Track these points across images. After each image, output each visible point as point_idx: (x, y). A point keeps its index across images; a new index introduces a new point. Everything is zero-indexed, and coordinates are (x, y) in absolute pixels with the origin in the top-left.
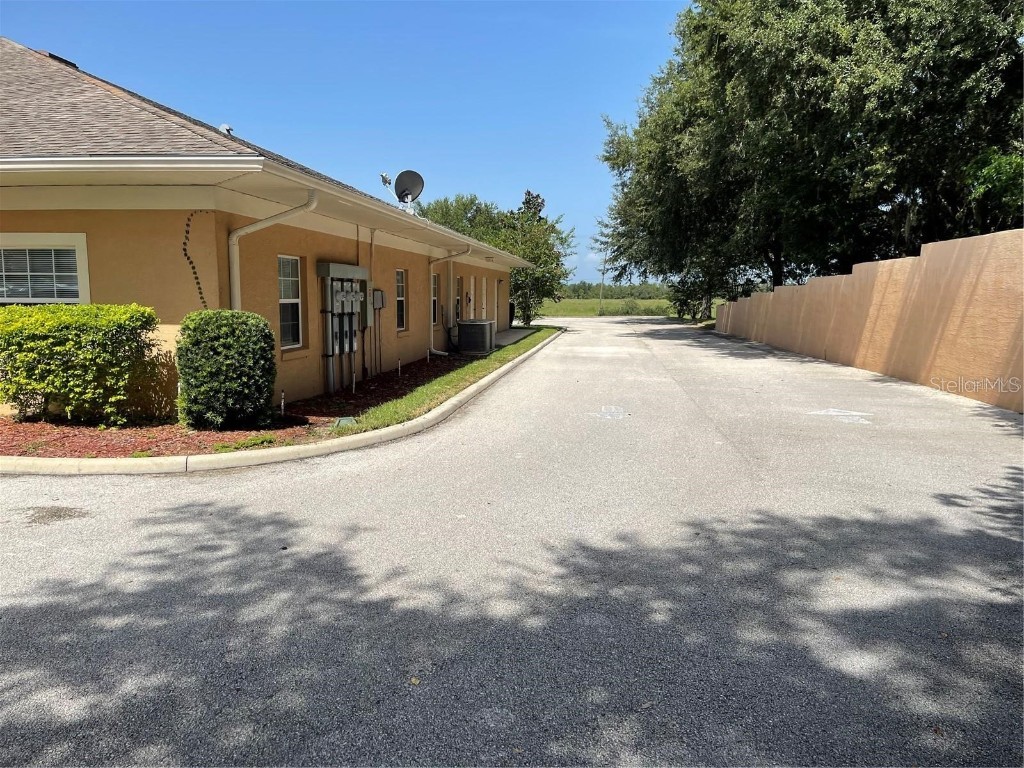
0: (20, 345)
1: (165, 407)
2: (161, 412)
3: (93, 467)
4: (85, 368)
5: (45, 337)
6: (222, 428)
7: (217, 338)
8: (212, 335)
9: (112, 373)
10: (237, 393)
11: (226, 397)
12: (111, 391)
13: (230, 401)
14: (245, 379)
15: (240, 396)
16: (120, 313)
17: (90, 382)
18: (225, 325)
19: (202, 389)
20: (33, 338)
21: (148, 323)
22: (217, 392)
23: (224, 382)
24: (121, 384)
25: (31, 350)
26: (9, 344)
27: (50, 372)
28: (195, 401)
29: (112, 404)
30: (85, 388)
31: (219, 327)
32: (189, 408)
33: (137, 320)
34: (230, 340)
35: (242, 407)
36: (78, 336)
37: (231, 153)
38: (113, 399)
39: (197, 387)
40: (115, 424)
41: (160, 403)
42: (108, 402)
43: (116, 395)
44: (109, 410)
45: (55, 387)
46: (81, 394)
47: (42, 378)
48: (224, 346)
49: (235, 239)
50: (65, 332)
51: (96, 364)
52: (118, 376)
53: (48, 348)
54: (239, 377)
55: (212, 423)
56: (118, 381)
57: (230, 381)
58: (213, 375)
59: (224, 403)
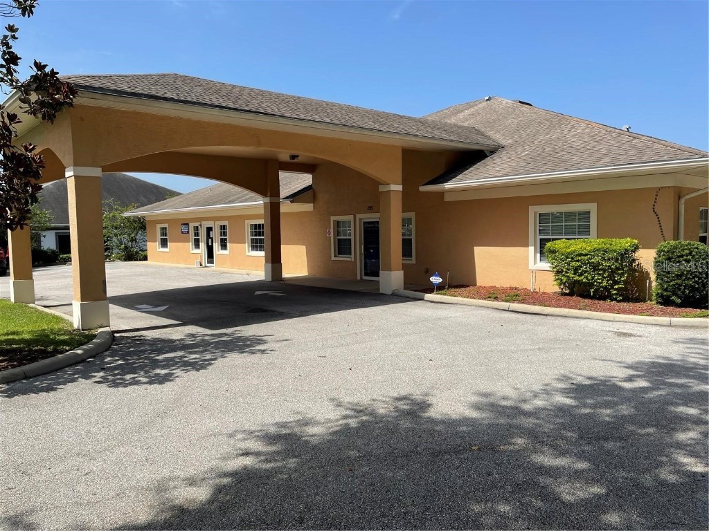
0: (572, 258)
1: (635, 293)
2: (633, 296)
3: (621, 318)
4: (604, 271)
5: (586, 255)
6: (680, 306)
7: (682, 256)
8: (679, 254)
9: (618, 274)
10: (691, 286)
11: (684, 289)
12: (616, 282)
13: (687, 292)
14: (697, 279)
15: (692, 289)
16: (626, 243)
17: (605, 278)
18: (686, 249)
19: (672, 283)
20: (580, 255)
21: (636, 248)
22: (680, 285)
23: (684, 280)
24: (623, 279)
25: (578, 261)
26: (567, 258)
27: (586, 272)
28: (666, 290)
29: (616, 289)
30: (603, 280)
31: (683, 250)
32: (662, 294)
33: (632, 247)
34: (690, 257)
35: (693, 295)
36: (604, 254)
37: (697, 156)
38: (616, 287)
39: (667, 282)
40: (615, 299)
41: (632, 291)
42: (613, 288)
43: (618, 284)
44: (614, 292)
45: (588, 279)
46: (600, 283)
47: (581, 275)
48: (686, 260)
49: (683, 201)
50: (597, 252)
51: (611, 269)
52: (622, 275)
53: (587, 260)
54: (694, 278)
55: (675, 302)
56: (621, 277)
57: (688, 280)
58: (679, 277)
59: (684, 292)
